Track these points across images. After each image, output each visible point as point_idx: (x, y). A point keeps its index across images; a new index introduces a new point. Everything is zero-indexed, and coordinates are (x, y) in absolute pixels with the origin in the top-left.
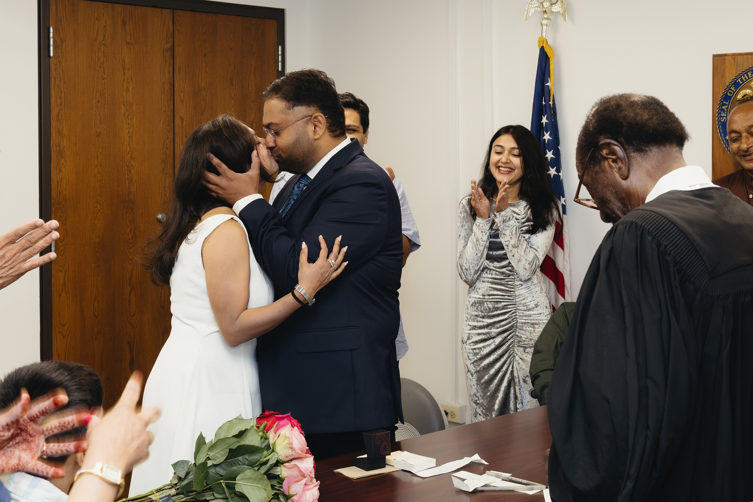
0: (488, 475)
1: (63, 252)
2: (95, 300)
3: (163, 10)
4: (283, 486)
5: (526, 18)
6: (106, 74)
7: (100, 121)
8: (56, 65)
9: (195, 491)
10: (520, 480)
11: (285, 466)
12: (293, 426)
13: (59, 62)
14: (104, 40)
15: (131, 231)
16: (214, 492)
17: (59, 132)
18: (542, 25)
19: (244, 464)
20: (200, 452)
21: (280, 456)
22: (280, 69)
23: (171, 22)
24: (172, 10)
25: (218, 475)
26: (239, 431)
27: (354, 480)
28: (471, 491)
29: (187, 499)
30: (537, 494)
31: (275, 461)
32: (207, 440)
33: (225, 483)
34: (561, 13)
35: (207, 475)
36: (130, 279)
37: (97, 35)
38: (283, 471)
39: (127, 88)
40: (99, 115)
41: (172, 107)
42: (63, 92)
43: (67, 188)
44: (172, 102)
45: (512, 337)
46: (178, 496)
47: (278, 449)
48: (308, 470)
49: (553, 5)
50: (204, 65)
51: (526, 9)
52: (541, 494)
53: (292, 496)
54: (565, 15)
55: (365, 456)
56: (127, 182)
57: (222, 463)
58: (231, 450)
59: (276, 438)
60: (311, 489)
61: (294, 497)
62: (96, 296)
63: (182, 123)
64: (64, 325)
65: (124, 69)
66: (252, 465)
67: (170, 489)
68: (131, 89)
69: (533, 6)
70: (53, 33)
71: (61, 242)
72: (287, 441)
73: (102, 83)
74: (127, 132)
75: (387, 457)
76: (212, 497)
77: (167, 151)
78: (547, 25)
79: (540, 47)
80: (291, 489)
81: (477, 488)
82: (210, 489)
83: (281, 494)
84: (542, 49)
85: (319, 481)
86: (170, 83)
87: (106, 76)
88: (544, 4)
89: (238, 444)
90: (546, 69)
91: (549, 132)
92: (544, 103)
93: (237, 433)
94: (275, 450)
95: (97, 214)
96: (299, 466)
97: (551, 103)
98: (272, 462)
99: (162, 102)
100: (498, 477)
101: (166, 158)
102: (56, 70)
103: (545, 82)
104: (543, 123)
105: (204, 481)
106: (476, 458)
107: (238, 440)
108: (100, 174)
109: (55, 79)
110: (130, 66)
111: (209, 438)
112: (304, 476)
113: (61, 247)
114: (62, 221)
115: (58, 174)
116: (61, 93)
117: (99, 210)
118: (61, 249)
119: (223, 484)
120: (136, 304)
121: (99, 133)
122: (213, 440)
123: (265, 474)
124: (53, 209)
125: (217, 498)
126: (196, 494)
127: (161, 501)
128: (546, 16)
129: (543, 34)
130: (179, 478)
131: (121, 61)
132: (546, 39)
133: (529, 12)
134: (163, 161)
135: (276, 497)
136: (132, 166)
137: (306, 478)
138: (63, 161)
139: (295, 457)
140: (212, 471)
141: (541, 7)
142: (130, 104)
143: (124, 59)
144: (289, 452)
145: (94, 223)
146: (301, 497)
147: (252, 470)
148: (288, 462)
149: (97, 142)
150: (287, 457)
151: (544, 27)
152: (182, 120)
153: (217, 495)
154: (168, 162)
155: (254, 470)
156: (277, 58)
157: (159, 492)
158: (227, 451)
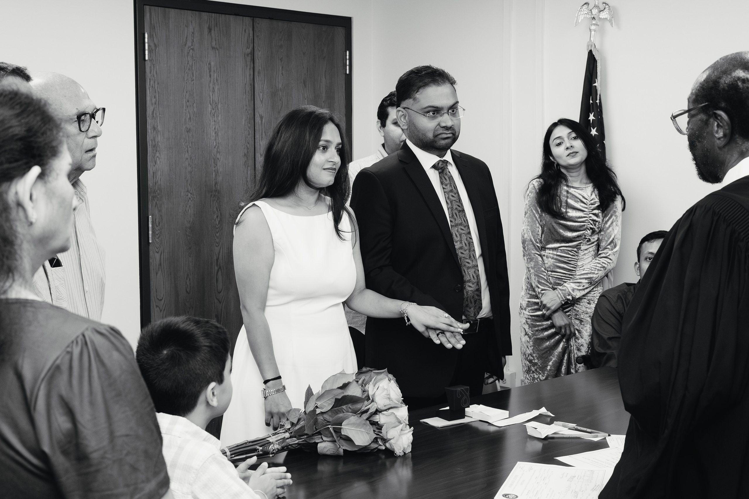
0: (556, 425)
1: (158, 235)
2: (187, 279)
3: (244, 18)
4: (382, 431)
5: (576, 24)
6: (194, 76)
7: (190, 118)
8: (150, 67)
9: (306, 434)
10: (585, 429)
11: (384, 414)
12: (390, 380)
13: (153, 65)
14: (192, 45)
15: (217, 217)
16: (322, 436)
17: (154, 128)
18: (590, 30)
19: (348, 412)
20: (309, 402)
21: (379, 405)
22: (348, 72)
23: (251, 29)
24: (252, 18)
25: (325, 421)
26: (342, 384)
27: (439, 429)
28: (543, 437)
29: (299, 442)
30: (601, 441)
31: (374, 410)
32: (315, 392)
33: (332, 428)
34: (608, 19)
35: (316, 422)
36: (217, 260)
37: (186, 41)
38: (381, 419)
39: (213, 88)
40: (189, 113)
41: (252, 106)
42: (157, 91)
43: (162, 179)
44: (252, 102)
45: (570, 310)
46: (291, 439)
47: (377, 399)
48: (403, 418)
49: (601, 12)
50: (280, 68)
51: (576, 16)
52: (604, 441)
53: (390, 440)
54: (612, 21)
55: (448, 408)
56: (214, 174)
57: (329, 410)
58: (337, 400)
59: (375, 389)
60: (406, 433)
61: (392, 441)
62: (188, 275)
63: (262, 121)
64: (161, 300)
65: (210, 72)
66: (355, 412)
67: (284, 432)
68: (216, 90)
69: (582, 13)
70: (148, 38)
71: (157, 226)
72: (385, 392)
73: (191, 84)
74: (213, 128)
75: (466, 409)
76: (321, 440)
77: (248, 145)
78: (595, 31)
79: (589, 51)
80: (389, 434)
81: (548, 435)
82: (319, 433)
83: (379, 438)
84: (590, 53)
85: (412, 427)
86: (251, 85)
87: (194, 78)
88: (592, 11)
89: (343, 395)
90: (594, 71)
91: (596, 128)
92: (591, 102)
93: (341, 385)
94: (374, 400)
95: (188, 201)
96: (396, 414)
97: (598, 101)
98: (372, 410)
99: (244, 101)
100: (564, 426)
101: (248, 152)
102: (150, 73)
103: (593, 83)
104: (590, 120)
105: (314, 426)
106: (543, 410)
107: (343, 391)
108: (190, 166)
109: (150, 80)
110: (215, 69)
111: (316, 390)
112: (400, 423)
113: (157, 231)
114: (158, 208)
115: (154, 166)
116: (155, 92)
117: (190, 198)
118: (157, 233)
119: (330, 428)
120: (222, 282)
121: (189, 129)
122: (320, 391)
123: (367, 419)
124: (150, 198)
125: (325, 441)
126: (307, 438)
127: (277, 442)
128: (594, 22)
129: (591, 39)
130: (291, 424)
131: (208, 65)
132: (594, 43)
133: (578, 18)
134: (245, 155)
135: (375, 441)
136: (218, 159)
137: (402, 425)
138: (158, 155)
139: (392, 406)
140: (320, 418)
141: (590, 14)
142: (216, 103)
143: (210, 62)
144: (387, 402)
145: (186, 210)
146: (397, 440)
147: (356, 417)
148: (386, 410)
149: (187, 138)
150: (385, 406)
151: (593, 33)
152: (262, 118)
153: (325, 439)
154: (249, 156)
155: (357, 416)
156: (345, 62)
157: (275, 435)
158: (334, 400)
